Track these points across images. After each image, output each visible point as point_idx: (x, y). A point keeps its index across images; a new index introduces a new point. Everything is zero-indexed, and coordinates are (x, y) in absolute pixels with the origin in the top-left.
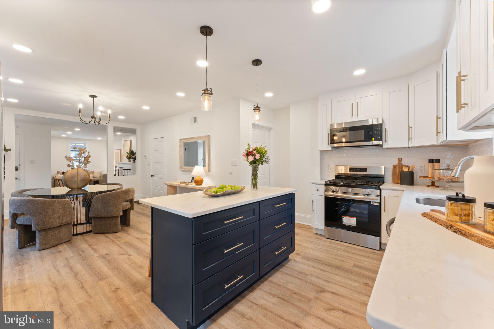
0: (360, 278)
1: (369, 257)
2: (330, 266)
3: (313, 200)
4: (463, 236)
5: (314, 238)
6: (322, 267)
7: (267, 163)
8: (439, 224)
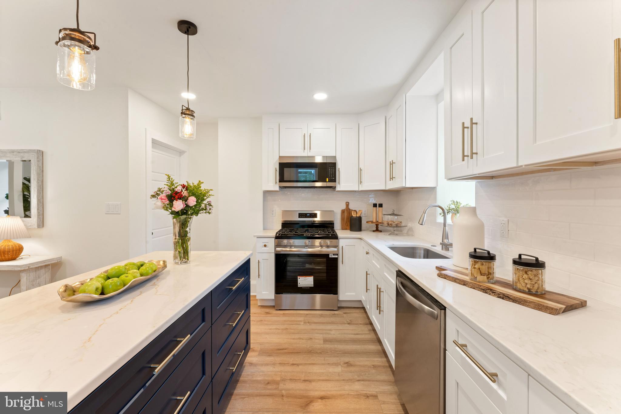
0: (338, 357)
1: (332, 323)
2: (300, 353)
3: (259, 261)
4: (513, 302)
5: (262, 314)
6: (291, 359)
7: (209, 213)
8: (471, 288)
